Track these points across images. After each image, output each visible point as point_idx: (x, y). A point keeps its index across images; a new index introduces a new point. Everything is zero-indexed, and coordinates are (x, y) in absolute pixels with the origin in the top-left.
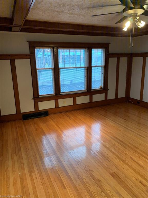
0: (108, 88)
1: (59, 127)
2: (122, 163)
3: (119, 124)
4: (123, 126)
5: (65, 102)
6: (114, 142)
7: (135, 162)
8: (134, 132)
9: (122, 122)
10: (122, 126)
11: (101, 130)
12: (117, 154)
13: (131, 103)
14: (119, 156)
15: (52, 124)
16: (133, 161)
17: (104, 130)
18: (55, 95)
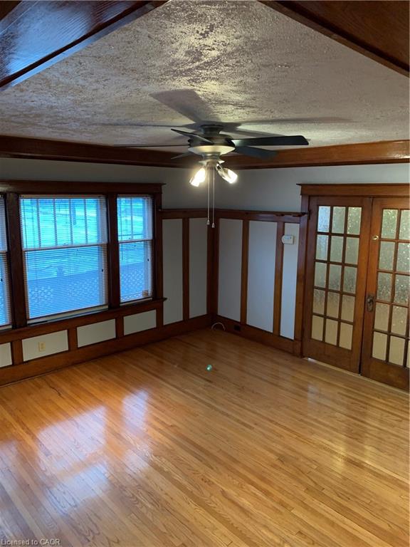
0: (165, 296)
1: (28, 426)
2: (202, 511)
3: (193, 396)
4: (204, 399)
5: (42, 345)
6: (182, 454)
7: (233, 502)
8: (228, 415)
9: (200, 389)
10: (201, 401)
11: (147, 422)
12: (190, 488)
13: (220, 327)
14: (195, 492)
15: (5, 419)
16: (226, 501)
17: (156, 419)
18: (11, 327)
